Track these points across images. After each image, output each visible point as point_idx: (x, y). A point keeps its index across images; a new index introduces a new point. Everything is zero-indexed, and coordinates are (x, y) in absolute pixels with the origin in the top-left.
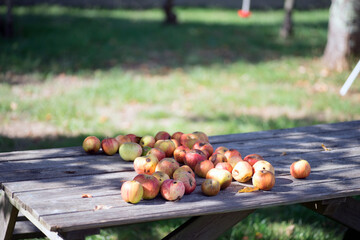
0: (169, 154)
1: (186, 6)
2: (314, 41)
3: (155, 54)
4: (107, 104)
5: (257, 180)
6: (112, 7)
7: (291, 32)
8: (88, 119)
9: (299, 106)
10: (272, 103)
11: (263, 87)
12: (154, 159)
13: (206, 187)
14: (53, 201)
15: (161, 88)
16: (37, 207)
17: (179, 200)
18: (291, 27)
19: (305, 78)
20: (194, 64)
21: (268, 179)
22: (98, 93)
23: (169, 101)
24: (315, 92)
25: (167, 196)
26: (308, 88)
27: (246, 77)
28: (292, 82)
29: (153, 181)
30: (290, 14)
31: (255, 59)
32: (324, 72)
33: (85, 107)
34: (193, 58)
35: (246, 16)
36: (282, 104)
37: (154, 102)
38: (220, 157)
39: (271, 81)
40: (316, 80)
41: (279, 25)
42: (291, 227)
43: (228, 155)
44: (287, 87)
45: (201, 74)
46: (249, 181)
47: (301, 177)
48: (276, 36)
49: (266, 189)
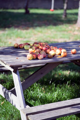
0: (38, 48)
1: (32, 8)
2: (73, 19)
3: (23, 23)
4: (10, 38)
5: (62, 54)
6: (8, 9)
7: (66, 16)
8: (5, 43)
9: (70, 39)
10: (61, 38)
11: (58, 33)
12: (34, 49)
13: (49, 56)
14: (9, 59)
15: (27, 34)
16: (5, 61)
17: (42, 59)
18: (66, 14)
19: (71, 30)
20: (36, 26)
21: (65, 54)
22: (7, 35)
23: (30, 37)
24: (74, 34)
25: (39, 58)
26: (72, 33)
27: (52, 30)
28: (67, 31)
29: (35, 54)
30: (66, 10)
31: (55, 25)
32: (77, 29)
33: (3, 39)
34: (35, 24)
35: (52, 11)
36: (64, 38)
37: (25, 38)
38: (52, 48)
39: (61, 31)
40: (74, 31)
41: (62, 14)
42: (69, 72)
43: (54, 48)
44: (66, 33)
45: (39, 29)
46: (60, 55)
47: (74, 54)
48: (61, 17)
49: (65, 56)
